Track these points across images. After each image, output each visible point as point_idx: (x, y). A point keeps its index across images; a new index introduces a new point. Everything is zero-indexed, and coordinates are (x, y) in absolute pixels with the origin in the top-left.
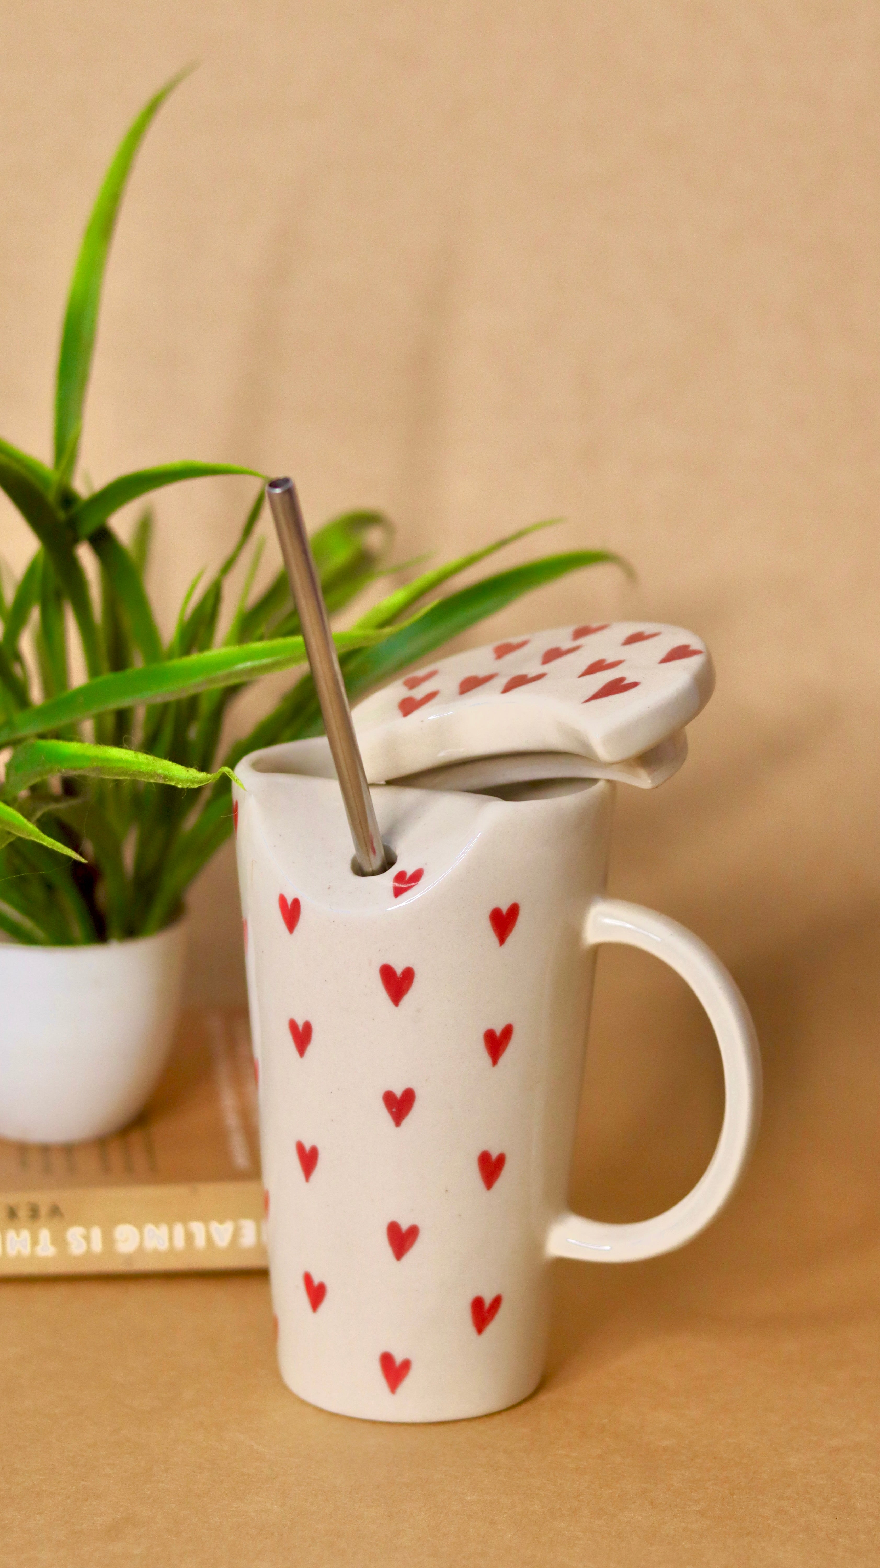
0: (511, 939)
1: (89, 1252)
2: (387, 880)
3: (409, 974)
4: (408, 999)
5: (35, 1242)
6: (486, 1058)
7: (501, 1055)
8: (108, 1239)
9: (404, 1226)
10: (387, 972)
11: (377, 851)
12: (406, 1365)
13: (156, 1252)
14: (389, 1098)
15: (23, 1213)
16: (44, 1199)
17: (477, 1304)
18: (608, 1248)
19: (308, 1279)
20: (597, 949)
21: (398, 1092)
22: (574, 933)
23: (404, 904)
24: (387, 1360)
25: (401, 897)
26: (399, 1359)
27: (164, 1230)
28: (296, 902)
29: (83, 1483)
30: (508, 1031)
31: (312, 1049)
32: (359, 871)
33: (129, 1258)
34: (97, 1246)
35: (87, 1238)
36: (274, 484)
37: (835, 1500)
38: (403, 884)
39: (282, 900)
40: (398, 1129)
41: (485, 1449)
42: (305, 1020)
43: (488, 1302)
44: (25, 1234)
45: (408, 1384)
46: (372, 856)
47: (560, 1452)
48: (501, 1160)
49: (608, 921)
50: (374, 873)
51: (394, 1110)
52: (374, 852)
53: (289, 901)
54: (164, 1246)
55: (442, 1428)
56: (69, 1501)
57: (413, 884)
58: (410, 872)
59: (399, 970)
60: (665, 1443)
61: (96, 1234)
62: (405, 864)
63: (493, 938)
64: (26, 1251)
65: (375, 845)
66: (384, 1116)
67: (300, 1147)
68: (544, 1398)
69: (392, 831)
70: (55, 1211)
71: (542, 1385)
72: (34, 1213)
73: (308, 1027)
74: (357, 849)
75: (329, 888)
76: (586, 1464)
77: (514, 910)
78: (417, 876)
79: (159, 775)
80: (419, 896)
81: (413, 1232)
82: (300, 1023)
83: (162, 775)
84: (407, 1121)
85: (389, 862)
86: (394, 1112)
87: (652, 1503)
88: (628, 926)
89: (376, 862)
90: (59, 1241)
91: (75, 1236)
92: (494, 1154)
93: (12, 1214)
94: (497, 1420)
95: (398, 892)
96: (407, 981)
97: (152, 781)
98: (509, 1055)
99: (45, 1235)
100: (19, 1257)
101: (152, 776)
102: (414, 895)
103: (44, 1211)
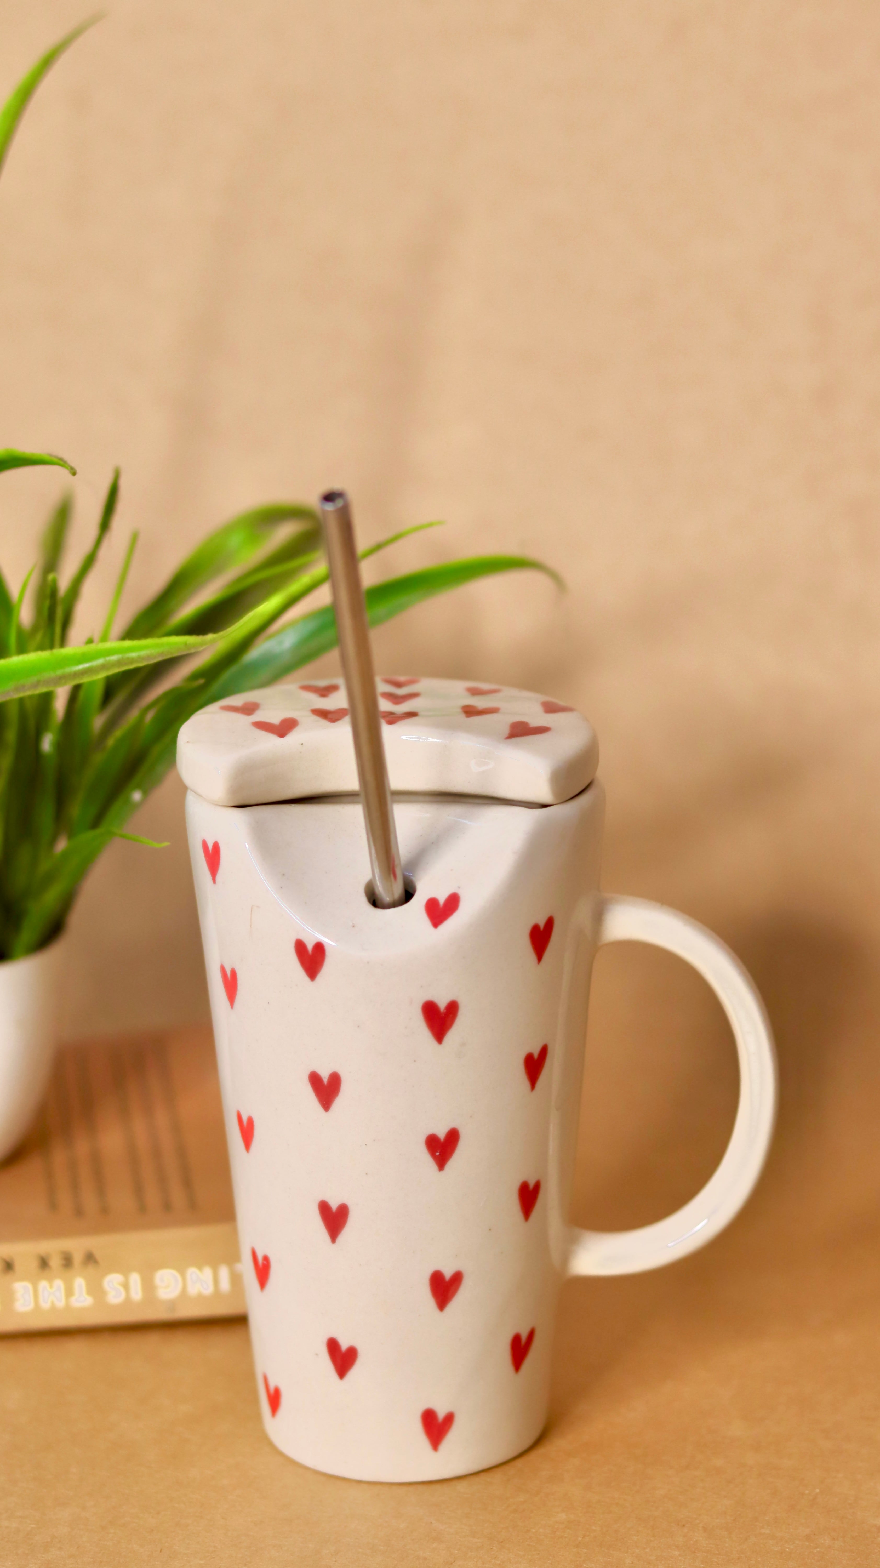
0: (547, 955)
1: (128, 1300)
2: (415, 910)
3: (453, 1008)
4: (452, 1034)
5: (69, 1292)
6: (526, 1084)
7: (538, 1079)
8: (149, 1286)
9: (448, 1273)
10: (430, 1009)
11: (396, 881)
12: (449, 1419)
13: (200, 1297)
14: (431, 1141)
15: (55, 1262)
16: (77, 1245)
17: (516, 1342)
19: (332, 1345)
21: (441, 1134)
24: (428, 1417)
25: (443, 926)
26: (441, 1414)
27: (208, 1272)
28: (318, 947)
30: (544, 1052)
31: (340, 1102)
33: (172, 1304)
34: (137, 1294)
35: (126, 1286)
38: (438, 912)
39: (300, 946)
40: (442, 1172)
42: (330, 1072)
43: (524, 1338)
44: (59, 1283)
45: (451, 1438)
46: (392, 883)
48: (536, 1187)
51: (438, 1154)
52: (394, 879)
53: (310, 947)
54: (208, 1289)
57: (451, 911)
58: (440, 898)
59: (442, 1005)
61: (135, 1279)
63: (532, 957)
64: (61, 1304)
65: (396, 871)
66: (427, 1161)
67: (324, 1207)
70: (90, 1258)
72: (67, 1261)
73: (334, 1079)
75: (351, 928)
77: (550, 924)
78: (453, 902)
80: (463, 924)
81: (457, 1278)
82: (325, 1076)
84: (452, 1162)
85: (409, 892)
86: (438, 1156)
89: (395, 891)
90: (96, 1290)
91: (113, 1283)
92: (532, 1183)
93: (44, 1263)
95: (436, 921)
96: (451, 1016)
98: (545, 1076)
99: (80, 1283)
100: (53, 1308)
102: (459, 922)
103: (78, 1258)
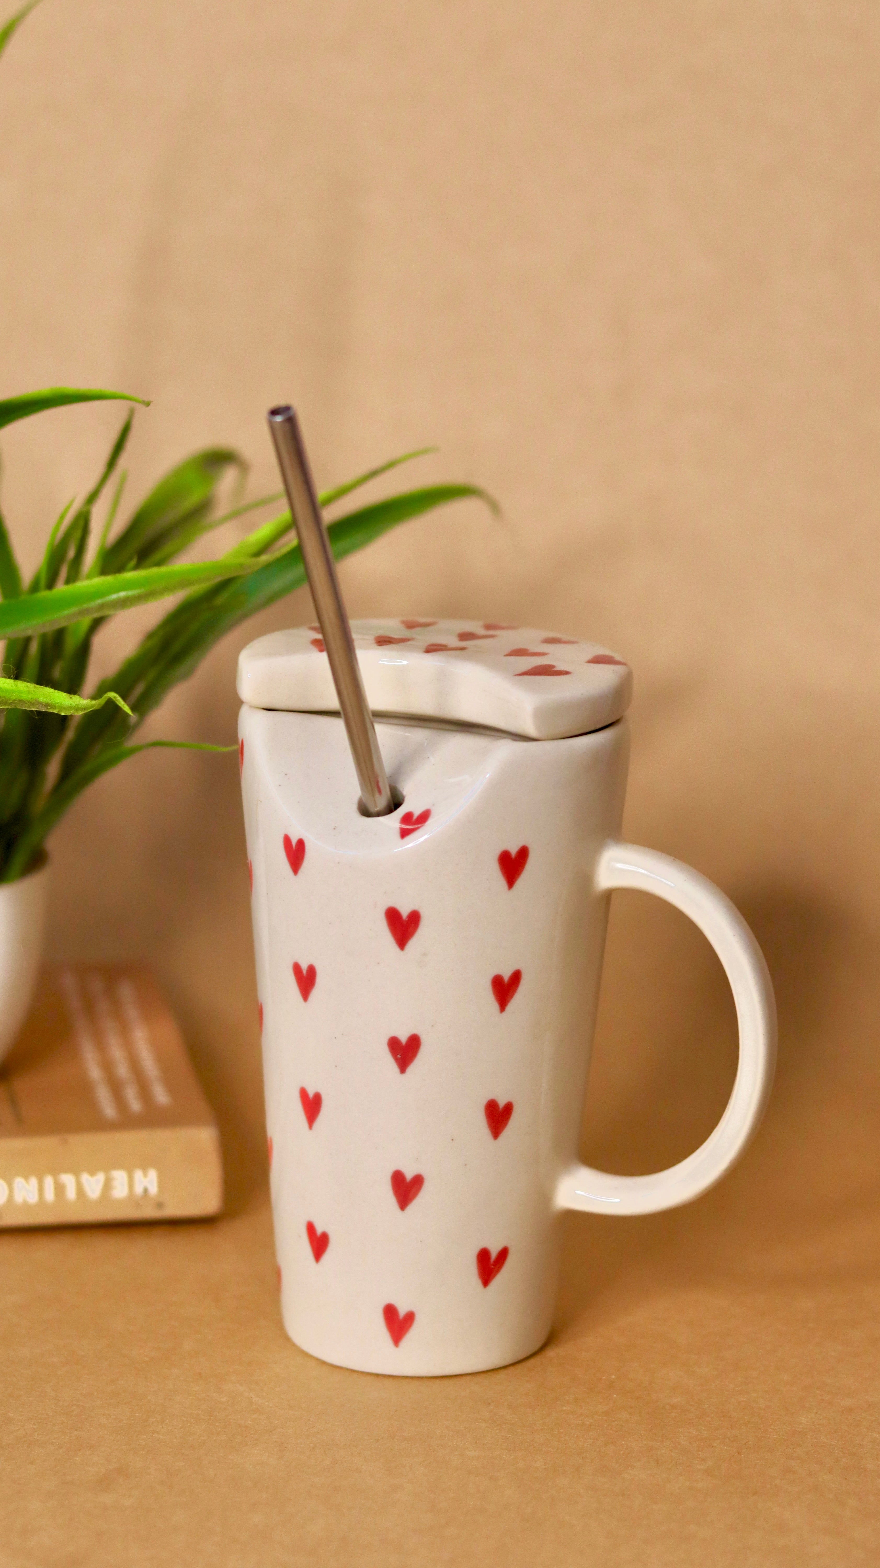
0: (520, 883)
2: (393, 821)
3: (415, 918)
4: (414, 943)
6: (494, 1005)
7: (508, 1002)
9: (409, 1175)
10: (392, 916)
11: (383, 792)
12: (410, 1317)
13: (26, 1205)
14: (394, 1044)
17: (483, 1256)
18: (617, 1200)
19: (311, 1228)
20: (609, 895)
21: (404, 1038)
22: (586, 878)
23: (411, 845)
24: (390, 1312)
25: (408, 838)
26: (402, 1311)
27: (33, 1182)
28: (301, 843)
29: (76, 1433)
30: (516, 977)
31: (316, 993)
32: (365, 812)
36: (274, 412)
37: (845, 1460)
38: (410, 825)
39: (287, 840)
40: (403, 1075)
41: (489, 1404)
42: (309, 963)
43: (494, 1254)
45: (412, 1336)
46: (377, 795)
47: (564, 1408)
48: (508, 1109)
49: (619, 866)
50: (379, 814)
51: (399, 1056)
52: (380, 791)
53: (294, 842)
54: (33, 1199)
55: (446, 1382)
56: (61, 1451)
57: (419, 825)
58: (417, 813)
59: (405, 912)
60: (675, 1400)
62: (412, 805)
63: (502, 882)
65: (381, 784)
66: (389, 1062)
67: (303, 1093)
68: (551, 1353)
69: (399, 771)
71: (550, 1340)
73: (312, 970)
74: (362, 789)
75: (334, 829)
76: (591, 1421)
77: (523, 853)
78: (424, 817)
79: (41, 704)
80: (426, 837)
81: (418, 1181)
82: (304, 967)
83: (44, 704)
84: (412, 1068)
85: (395, 803)
86: (399, 1058)
87: (657, 1461)
88: (643, 871)
89: (382, 802)
92: (502, 1103)
94: (502, 1375)
95: (404, 833)
96: (413, 925)
97: (33, 709)
98: (517, 1002)
101: (33, 704)
102: (421, 837)
